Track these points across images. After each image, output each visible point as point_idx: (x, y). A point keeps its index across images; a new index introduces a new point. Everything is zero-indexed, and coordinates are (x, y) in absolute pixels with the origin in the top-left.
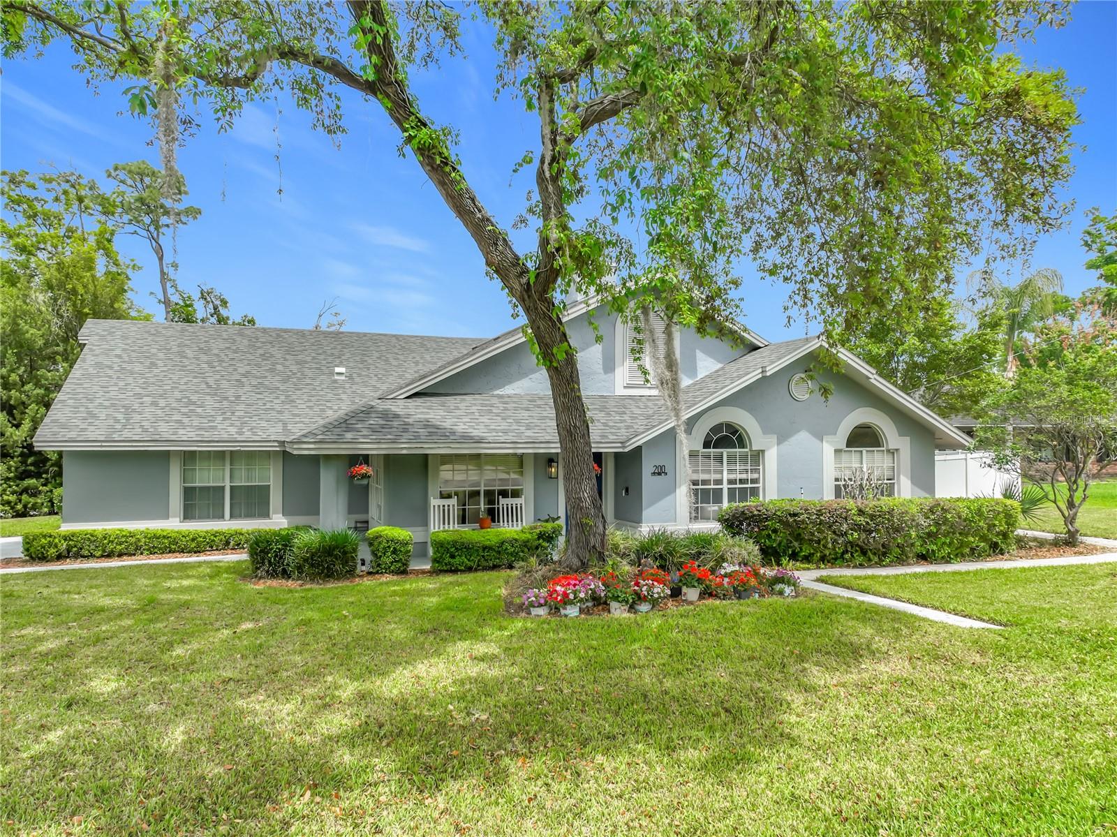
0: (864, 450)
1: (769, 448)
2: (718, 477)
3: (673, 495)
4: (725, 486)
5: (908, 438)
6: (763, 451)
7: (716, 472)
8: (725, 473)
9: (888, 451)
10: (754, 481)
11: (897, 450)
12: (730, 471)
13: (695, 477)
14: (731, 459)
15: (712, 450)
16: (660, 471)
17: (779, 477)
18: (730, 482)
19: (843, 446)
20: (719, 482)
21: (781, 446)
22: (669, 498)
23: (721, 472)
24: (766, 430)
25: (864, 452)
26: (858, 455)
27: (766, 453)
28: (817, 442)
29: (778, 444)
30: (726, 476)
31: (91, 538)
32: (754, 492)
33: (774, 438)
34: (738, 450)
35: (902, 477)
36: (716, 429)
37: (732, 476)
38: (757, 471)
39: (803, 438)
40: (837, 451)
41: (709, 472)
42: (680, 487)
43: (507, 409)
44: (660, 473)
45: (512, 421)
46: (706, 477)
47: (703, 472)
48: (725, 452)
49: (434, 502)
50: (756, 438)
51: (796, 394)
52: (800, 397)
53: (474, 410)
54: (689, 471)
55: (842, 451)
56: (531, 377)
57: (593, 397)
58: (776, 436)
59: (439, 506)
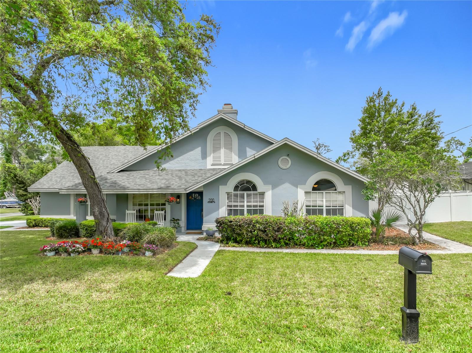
0: (324, 192)
1: (267, 192)
2: (242, 204)
3: (218, 211)
4: (245, 208)
5: (351, 186)
6: (265, 192)
7: (240, 202)
8: (245, 202)
9: (340, 192)
10: (263, 206)
11: (344, 192)
12: (247, 202)
13: (230, 204)
14: (248, 196)
15: (239, 192)
16: (211, 201)
17: (273, 204)
18: (248, 206)
19: (310, 190)
20: (243, 206)
22: (216, 212)
23: (244, 202)
24: (266, 183)
25: (324, 193)
26: (321, 194)
28: (294, 188)
29: (272, 189)
30: (246, 204)
31: (42, 221)
32: (261, 212)
33: (270, 186)
34: (252, 192)
35: (346, 205)
36: (242, 183)
37: (249, 204)
38: (263, 202)
39: (287, 186)
40: (307, 193)
41: (237, 202)
42: (221, 208)
43: (152, 176)
44: (211, 202)
45: (148, 180)
46: (236, 204)
47: (234, 201)
48: (245, 193)
49: (127, 212)
50: (261, 187)
51: (282, 166)
52: (284, 167)
53: (138, 176)
54: (227, 201)
55: (310, 192)
56: (170, 162)
57: (196, 170)
58: (271, 186)
59: (129, 213)
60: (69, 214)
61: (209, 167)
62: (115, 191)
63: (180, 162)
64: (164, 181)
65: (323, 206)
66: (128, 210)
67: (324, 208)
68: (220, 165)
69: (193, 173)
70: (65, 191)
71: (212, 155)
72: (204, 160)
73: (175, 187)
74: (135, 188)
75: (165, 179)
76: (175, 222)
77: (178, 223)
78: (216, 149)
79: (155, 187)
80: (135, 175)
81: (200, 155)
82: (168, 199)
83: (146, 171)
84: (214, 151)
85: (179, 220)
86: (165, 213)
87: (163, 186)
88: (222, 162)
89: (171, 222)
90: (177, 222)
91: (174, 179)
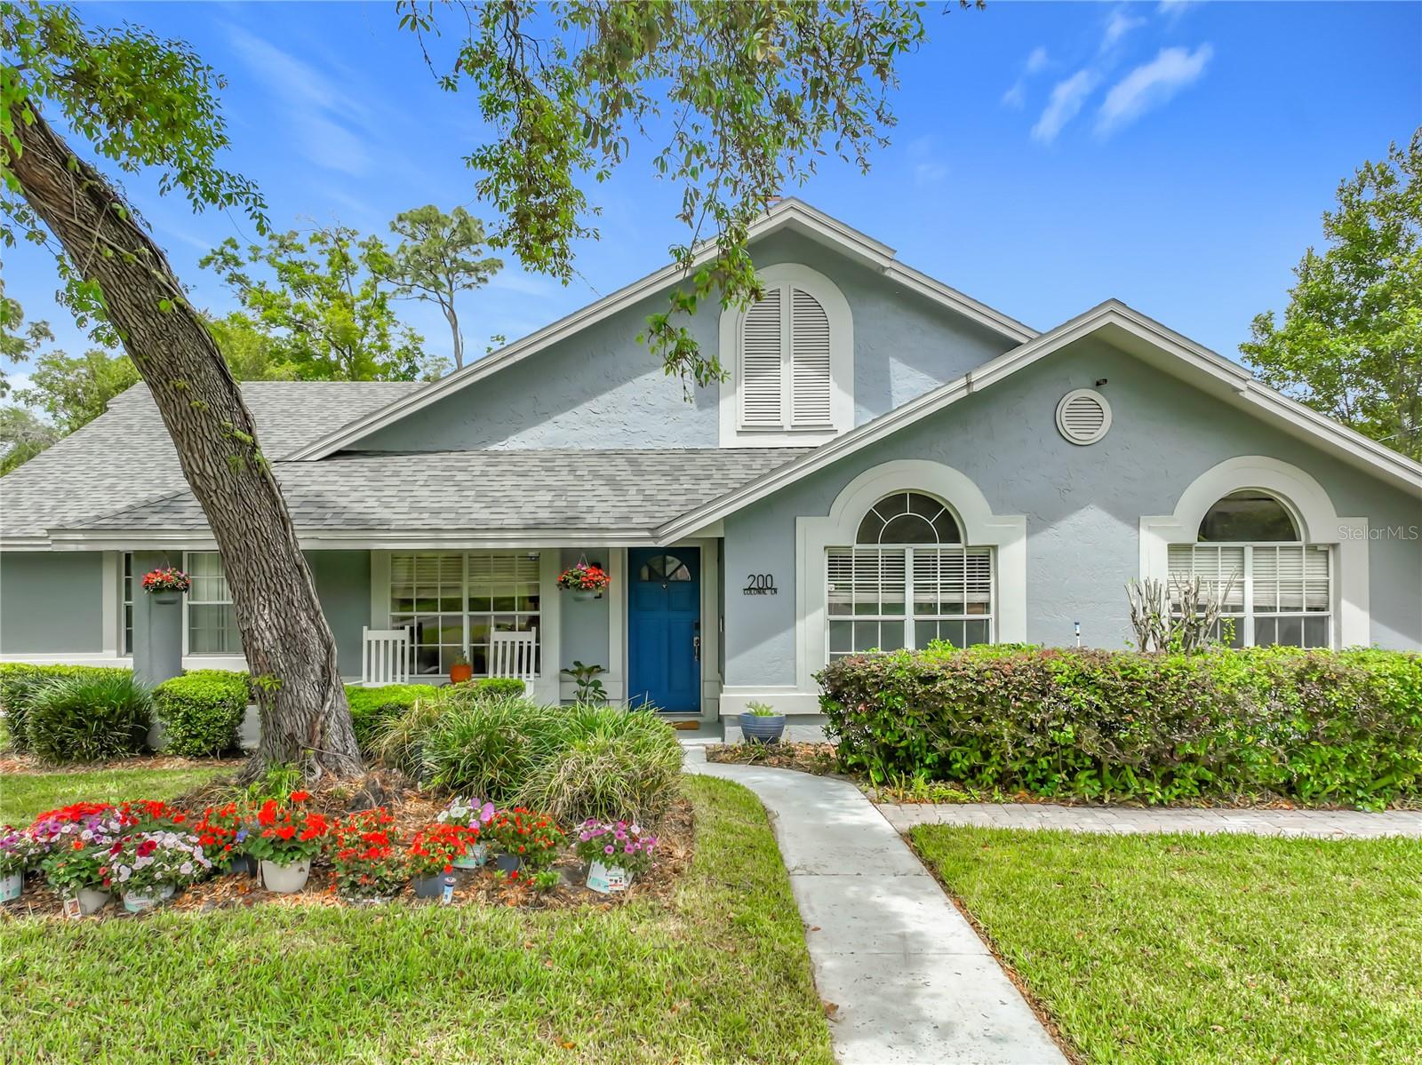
0: (1249, 546)
1: (1007, 542)
2: (893, 598)
3: (790, 632)
4: (910, 618)
5: (1365, 520)
6: (995, 548)
7: (888, 588)
8: (910, 590)
9: (1313, 548)
10: (985, 606)
11: (1335, 546)
12: (919, 589)
13: (842, 598)
14: (924, 566)
15: (879, 546)
16: (761, 586)
17: (1032, 600)
18: (920, 608)
19: (1190, 535)
20: (899, 608)
21: (1036, 539)
22: (781, 637)
23: (902, 589)
24: (1000, 505)
25: (1249, 552)
26: (1234, 556)
27: (1001, 553)
28: (1122, 529)
29: (1030, 534)
30: (910, 597)
32: (978, 632)
33: (1021, 522)
34: (938, 546)
35: (1345, 604)
36: (893, 503)
37: (926, 598)
38: (985, 588)
39: (1091, 520)
40: (1176, 549)
41: (874, 588)
42: (803, 617)
43: (484, 474)
44: (760, 590)
45: (473, 493)
46: (867, 598)
47: (860, 588)
48: (909, 550)
49: (368, 635)
50: (979, 523)
51: (1072, 433)
52: (1083, 438)
53: (421, 477)
54: (827, 586)
55: (1187, 548)
56: (556, 418)
57: (674, 452)
58: (1023, 518)
59: (378, 642)
60: (98, 647)
61: (728, 439)
63: (603, 417)
64: (544, 497)
65: (1240, 608)
66: (369, 629)
67: (1249, 616)
68: (778, 431)
69: (661, 463)
70: (80, 537)
71: (742, 389)
72: (708, 410)
73: (606, 521)
74: (418, 524)
75: (549, 488)
76: (584, 678)
77: (597, 684)
78: (761, 358)
79: (512, 519)
80: (406, 471)
82: (577, 577)
83: (453, 455)
84: (751, 374)
85: (597, 669)
86: (538, 640)
87: (544, 515)
88: (787, 421)
89: (561, 681)
90: (591, 680)
91: (589, 487)
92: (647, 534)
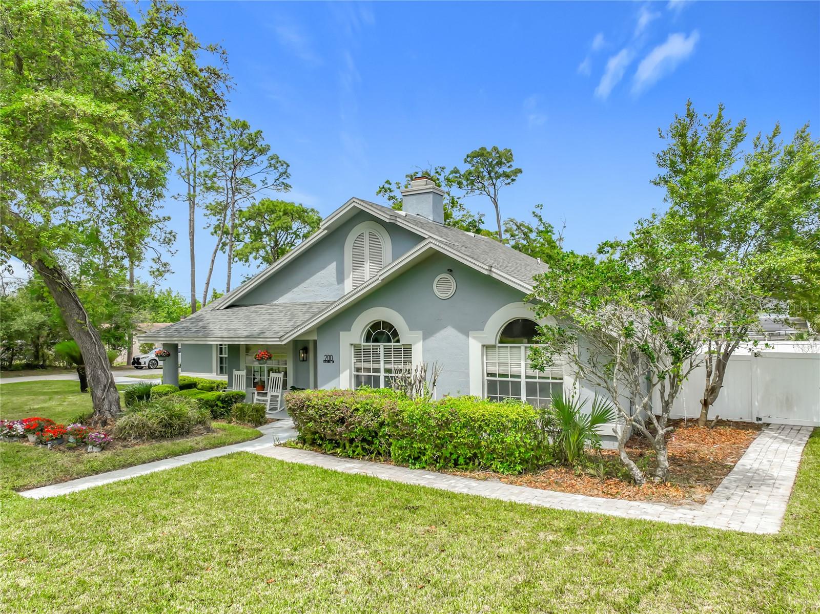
0: (522, 346)
1: (415, 343)
2: (376, 366)
4: (382, 374)
6: (412, 345)
7: (374, 362)
8: (382, 363)
10: (409, 372)
12: (386, 362)
13: (358, 365)
14: (387, 351)
15: (371, 344)
16: (329, 360)
18: (386, 371)
19: (495, 340)
20: (378, 370)
21: (426, 341)
22: (335, 381)
23: (379, 362)
24: (412, 327)
27: (413, 347)
28: (461, 337)
29: (424, 339)
30: (382, 366)
33: (421, 334)
34: (392, 344)
35: (568, 377)
36: (376, 325)
37: (388, 366)
38: (410, 363)
39: (449, 333)
40: (487, 347)
41: (369, 362)
42: (343, 372)
45: (248, 322)
46: (367, 365)
47: (364, 361)
48: (382, 345)
50: (406, 336)
51: (439, 293)
52: (443, 296)
54: (353, 360)
55: (494, 346)
56: (293, 290)
59: (238, 375)
62: (196, 339)
63: (307, 289)
64: (264, 324)
65: (519, 377)
66: (236, 370)
67: (523, 380)
71: (351, 275)
72: (341, 284)
78: (358, 263)
80: (240, 313)
81: (335, 275)
83: (261, 306)
84: (354, 269)
86: (286, 377)
87: (256, 332)
91: (283, 320)
92: (278, 339)
